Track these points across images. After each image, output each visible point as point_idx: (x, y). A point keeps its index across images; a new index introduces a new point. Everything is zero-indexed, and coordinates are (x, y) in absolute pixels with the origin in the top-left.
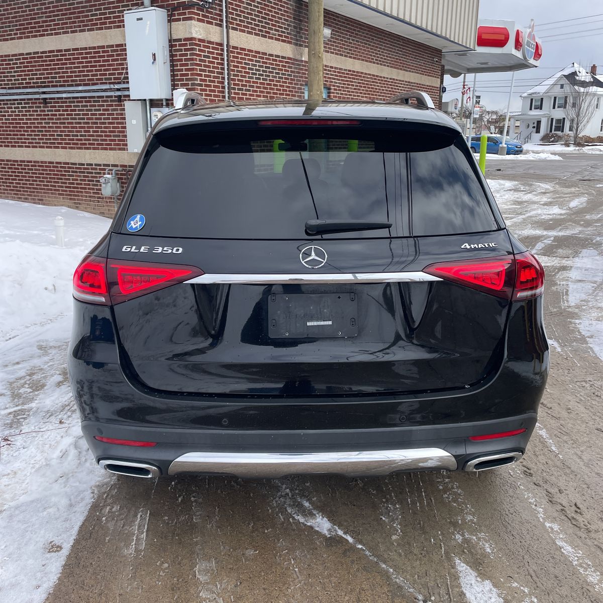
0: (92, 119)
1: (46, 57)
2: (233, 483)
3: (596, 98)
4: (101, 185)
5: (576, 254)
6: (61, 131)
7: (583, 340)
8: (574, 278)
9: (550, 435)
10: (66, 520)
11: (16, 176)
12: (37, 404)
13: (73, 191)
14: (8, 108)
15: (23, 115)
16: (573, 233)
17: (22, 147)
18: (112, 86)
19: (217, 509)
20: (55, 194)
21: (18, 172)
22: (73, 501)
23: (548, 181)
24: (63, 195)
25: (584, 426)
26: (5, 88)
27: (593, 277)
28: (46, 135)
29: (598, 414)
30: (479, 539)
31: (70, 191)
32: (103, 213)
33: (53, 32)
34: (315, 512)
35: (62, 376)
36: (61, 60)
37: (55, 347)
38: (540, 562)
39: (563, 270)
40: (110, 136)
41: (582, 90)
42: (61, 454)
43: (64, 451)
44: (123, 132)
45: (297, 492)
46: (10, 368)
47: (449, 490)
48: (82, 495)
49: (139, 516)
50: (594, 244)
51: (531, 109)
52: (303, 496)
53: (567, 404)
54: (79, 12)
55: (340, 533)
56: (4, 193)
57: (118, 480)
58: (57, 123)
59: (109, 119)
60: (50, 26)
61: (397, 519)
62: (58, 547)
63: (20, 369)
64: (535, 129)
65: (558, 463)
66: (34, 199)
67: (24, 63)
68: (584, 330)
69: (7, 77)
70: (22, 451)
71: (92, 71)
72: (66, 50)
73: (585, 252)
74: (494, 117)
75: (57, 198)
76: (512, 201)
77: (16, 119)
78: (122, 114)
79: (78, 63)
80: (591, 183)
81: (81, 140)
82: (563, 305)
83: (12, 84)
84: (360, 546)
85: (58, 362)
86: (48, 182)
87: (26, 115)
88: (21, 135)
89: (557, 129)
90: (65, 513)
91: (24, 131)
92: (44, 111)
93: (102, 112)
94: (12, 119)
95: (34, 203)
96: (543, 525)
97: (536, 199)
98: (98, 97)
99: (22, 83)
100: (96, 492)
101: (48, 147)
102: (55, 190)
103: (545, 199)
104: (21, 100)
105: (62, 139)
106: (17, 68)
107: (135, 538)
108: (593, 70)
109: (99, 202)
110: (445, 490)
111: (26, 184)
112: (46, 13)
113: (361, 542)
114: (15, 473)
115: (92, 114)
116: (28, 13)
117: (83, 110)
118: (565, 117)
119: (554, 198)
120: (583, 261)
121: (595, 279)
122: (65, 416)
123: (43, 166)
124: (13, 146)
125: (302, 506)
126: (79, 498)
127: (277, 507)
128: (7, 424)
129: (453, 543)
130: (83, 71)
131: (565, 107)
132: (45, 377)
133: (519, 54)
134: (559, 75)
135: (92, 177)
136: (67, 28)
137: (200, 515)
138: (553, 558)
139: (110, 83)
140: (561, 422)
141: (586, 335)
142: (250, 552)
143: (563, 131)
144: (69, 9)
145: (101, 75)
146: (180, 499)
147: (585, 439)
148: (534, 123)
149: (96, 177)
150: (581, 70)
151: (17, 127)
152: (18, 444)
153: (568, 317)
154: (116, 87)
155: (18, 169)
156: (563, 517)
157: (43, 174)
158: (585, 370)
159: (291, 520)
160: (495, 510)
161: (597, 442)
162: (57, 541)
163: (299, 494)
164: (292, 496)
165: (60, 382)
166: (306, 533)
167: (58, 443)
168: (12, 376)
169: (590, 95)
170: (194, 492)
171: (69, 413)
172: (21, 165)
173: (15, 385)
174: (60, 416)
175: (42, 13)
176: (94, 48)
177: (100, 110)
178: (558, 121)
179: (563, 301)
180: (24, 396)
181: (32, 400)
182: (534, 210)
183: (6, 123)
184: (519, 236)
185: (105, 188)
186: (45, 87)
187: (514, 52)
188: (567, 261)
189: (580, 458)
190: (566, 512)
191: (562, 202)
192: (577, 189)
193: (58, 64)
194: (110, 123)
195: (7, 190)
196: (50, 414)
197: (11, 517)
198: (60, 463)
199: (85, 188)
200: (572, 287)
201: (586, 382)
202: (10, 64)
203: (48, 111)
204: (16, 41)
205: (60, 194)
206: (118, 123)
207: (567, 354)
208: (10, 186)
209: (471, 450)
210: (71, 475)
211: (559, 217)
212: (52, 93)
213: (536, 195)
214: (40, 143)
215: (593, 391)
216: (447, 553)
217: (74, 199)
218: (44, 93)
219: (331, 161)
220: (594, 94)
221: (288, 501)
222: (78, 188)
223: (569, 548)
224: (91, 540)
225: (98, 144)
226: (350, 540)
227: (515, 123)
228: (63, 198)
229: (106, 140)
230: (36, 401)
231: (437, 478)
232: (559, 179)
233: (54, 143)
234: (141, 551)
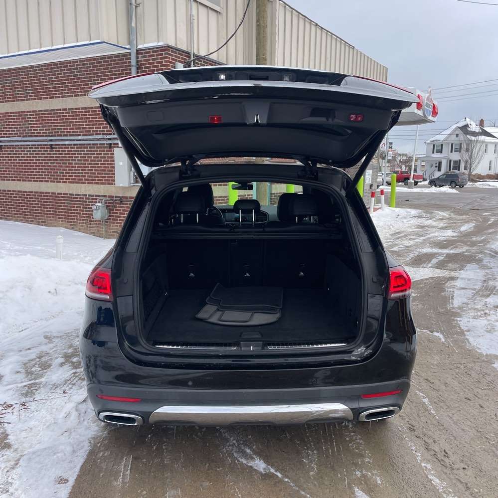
0: (88, 160)
1: (54, 114)
2: (194, 436)
3: (484, 144)
4: (92, 211)
5: (462, 268)
6: (63, 170)
7: (462, 333)
8: (458, 286)
9: (431, 403)
10: (71, 462)
11: (24, 203)
12: (46, 379)
13: (71, 216)
14: (21, 151)
15: (33, 157)
16: (461, 251)
17: (31, 181)
18: (105, 137)
19: (182, 454)
20: (56, 217)
21: (27, 201)
22: (75, 449)
23: (445, 210)
24: (62, 218)
25: (457, 396)
26: (20, 136)
27: (474, 285)
28: (51, 172)
29: (468, 387)
30: (373, 474)
31: (68, 216)
32: (94, 233)
33: (60, 95)
34: (254, 456)
35: (64, 359)
36: (66, 116)
37: (58, 337)
38: (415, 490)
39: (451, 280)
40: (102, 174)
41: (473, 138)
42: (66, 415)
43: (68, 412)
44: (112, 171)
45: (241, 442)
46: (23, 353)
47: (354, 441)
48: (82, 444)
49: (124, 459)
50: (477, 260)
51: (433, 153)
52: (245, 445)
53: (445, 380)
54: (81, 82)
55: (272, 470)
56: (15, 217)
57: (109, 434)
58: (60, 163)
59: (101, 161)
60: (58, 91)
61: (314, 461)
62: (65, 480)
63: (31, 353)
64: (437, 168)
65: (435, 422)
66: (38, 222)
67: (36, 118)
68: (463, 326)
69: (23, 128)
70: (36, 413)
71: (89, 125)
72: (70, 109)
73: (469, 266)
74: (405, 158)
75: (57, 221)
76: (416, 225)
77: (27, 160)
78: (111, 157)
79: (79, 119)
80: (479, 212)
81: (79, 176)
82: (449, 307)
83: (26, 133)
84: (286, 480)
85: (60, 348)
86: (50, 208)
87: (36, 157)
88: (31, 172)
89: (455, 168)
90: (70, 457)
91: (33, 169)
92: (51, 154)
93: (96, 156)
94: (25, 160)
95: (38, 225)
96: (420, 465)
97: (435, 224)
98: (93, 144)
99: (34, 133)
100: (92, 442)
101: (51, 182)
102: (56, 215)
103: (442, 224)
104: (32, 145)
105: (63, 176)
106: (31, 121)
107: (122, 474)
108: (482, 123)
109: (90, 224)
110: (350, 441)
111: (33, 210)
112: (55, 81)
113: (287, 477)
114: (31, 429)
115: (88, 157)
116: (41, 81)
117: (81, 154)
118: (460, 159)
119: (449, 224)
120: (467, 273)
121: (475, 287)
122: (67, 388)
123: (47, 196)
124: (23, 181)
125: (245, 452)
126: (80, 446)
127: (227, 452)
128: (24, 394)
129: (354, 477)
130: (83, 125)
131: (460, 152)
132: (51, 359)
133: (420, 113)
134: (454, 127)
135: (86, 205)
136: (71, 93)
137: (170, 458)
138: (425, 487)
139: (103, 134)
140: (440, 393)
141: (464, 330)
142: (206, 484)
143: (459, 170)
144: (74, 79)
145: (96, 128)
146: (155, 447)
147: (456, 405)
148: (436, 163)
149: (89, 205)
150: (472, 123)
151: (28, 166)
152: (32, 408)
153: (452, 316)
154: (108, 137)
155: (27, 198)
156: (435, 460)
157: (47, 202)
158: (461, 356)
159: (236, 461)
160: (386, 454)
161: (465, 407)
162: (65, 476)
163: (243, 444)
164: (238, 445)
165: (63, 363)
166: (247, 471)
167: (62, 407)
168: (26, 359)
169: (479, 142)
170: (165, 442)
171: (70, 386)
172: (30, 195)
173: (28, 365)
174: (63, 388)
175: (52, 81)
176: (92, 108)
177: (94, 154)
178: (455, 162)
179: (449, 304)
180: (36, 373)
181: (42, 376)
182: (433, 232)
183: (19, 163)
184: (419, 253)
185: (96, 213)
186: (51, 136)
187: (416, 111)
188: (455, 273)
189: (451, 418)
190: (437, 456)
191: (455, 226)
192: (468, 216)
193: (63, 119)
194: (101, 164)
195: (17, 214)
196: (56, 386)
197: (30, 459)
198: (65, 422)
199: (80, 214)
200: (457, 292)
201: (461, 364)
202: (25, 118)
203: (53, 154)
204: (31, 101)
205: (59, 218)
206: (108, 164)
207: (449, 344)
208: (19, 211)
209: (363, 404)
210: (73, 430)
211: (451, 238)
212: (58, 141)
213: (435, 221)
214: (45, 178)
215: (465, 371)
216: (349, 484)
217: (71, 222)
218: (51, 140)
219: (274, 194)
220: (483, 142)
221: (235, 449)
222: (74, 213)
223: (437, 481)
224: (89, 475)
225: (92, 180)
226: (279, 475)
227: (421, 163)
228: (62, 221)
229: (98, 177)
230: (45, 377)
231: (346, 432)
232: (454, 208)
233: (57, 179)
234: (126, 483)
